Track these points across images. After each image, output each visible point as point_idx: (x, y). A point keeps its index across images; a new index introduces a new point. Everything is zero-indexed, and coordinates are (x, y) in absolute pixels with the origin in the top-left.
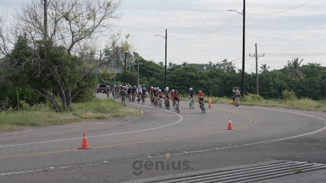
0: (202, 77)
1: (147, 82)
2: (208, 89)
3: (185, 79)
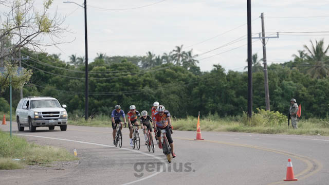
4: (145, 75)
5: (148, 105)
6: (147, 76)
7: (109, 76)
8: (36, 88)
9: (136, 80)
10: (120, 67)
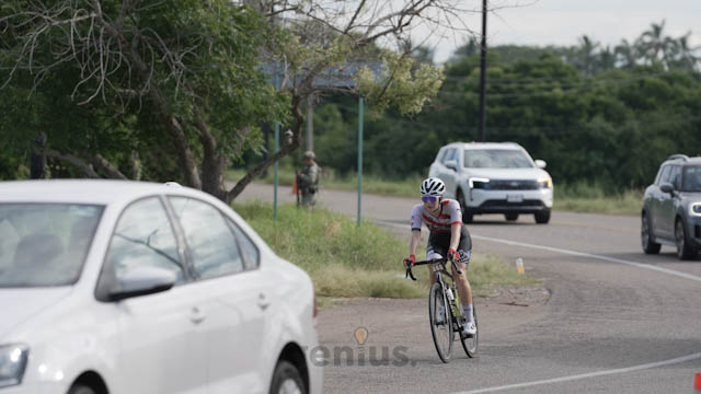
0: (594, 103)
1: (340, 126)
2: (622, 161)
3: (519, 115)
4: (595, 89)
5: (601, 161)
6: (599, 93)
7: (510, 91)
8: (338, 114)
9: (573, 101)
10: (535, 71)
